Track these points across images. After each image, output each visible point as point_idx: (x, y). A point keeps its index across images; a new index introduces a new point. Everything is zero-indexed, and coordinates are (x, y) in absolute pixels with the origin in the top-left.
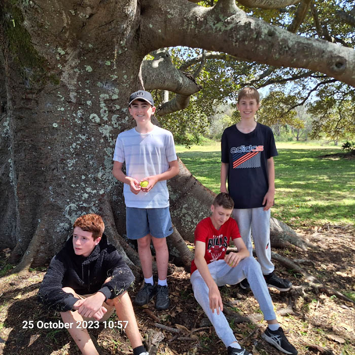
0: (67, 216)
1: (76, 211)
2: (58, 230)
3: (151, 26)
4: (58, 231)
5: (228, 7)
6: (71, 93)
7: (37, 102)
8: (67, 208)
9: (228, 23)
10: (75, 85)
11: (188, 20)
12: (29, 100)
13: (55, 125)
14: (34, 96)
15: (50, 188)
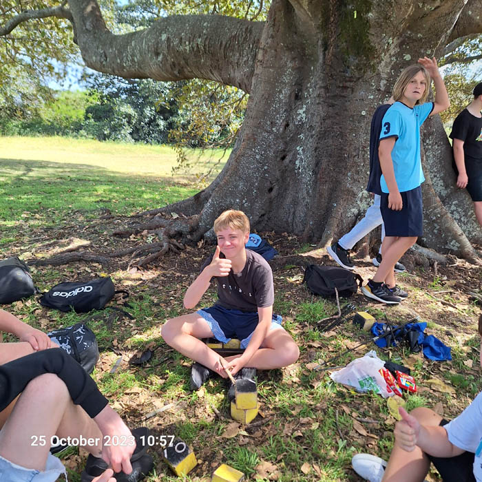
0: (359, 202)
1: (366, 198)
2: (349, 215)
3: (470, 13)
6: (382, 81)
7: (353, 91)
8: (360, 195)
10: (388, 73)
13: (364, 113)
15: (349, 174)
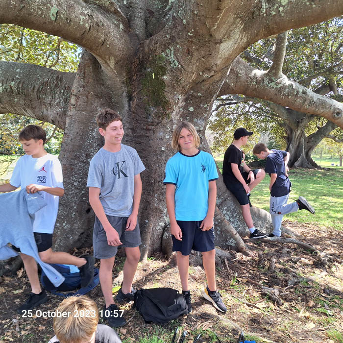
0: (165, 217)
3: (227, 81)
4: (158, 229)
5: (278, 72)
7: (154, 132)
9: (279, 83)
10: (178, 120)
11: (251, 78)
12: (149, 130)
13: (163, 149)
14: (153, 127)
15: (156, 195)
